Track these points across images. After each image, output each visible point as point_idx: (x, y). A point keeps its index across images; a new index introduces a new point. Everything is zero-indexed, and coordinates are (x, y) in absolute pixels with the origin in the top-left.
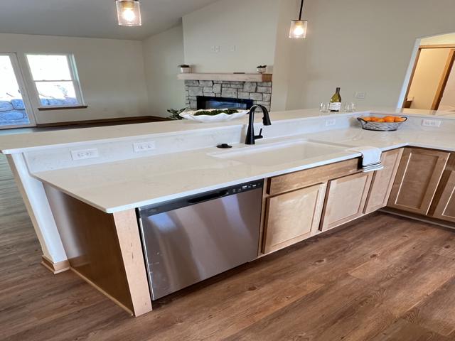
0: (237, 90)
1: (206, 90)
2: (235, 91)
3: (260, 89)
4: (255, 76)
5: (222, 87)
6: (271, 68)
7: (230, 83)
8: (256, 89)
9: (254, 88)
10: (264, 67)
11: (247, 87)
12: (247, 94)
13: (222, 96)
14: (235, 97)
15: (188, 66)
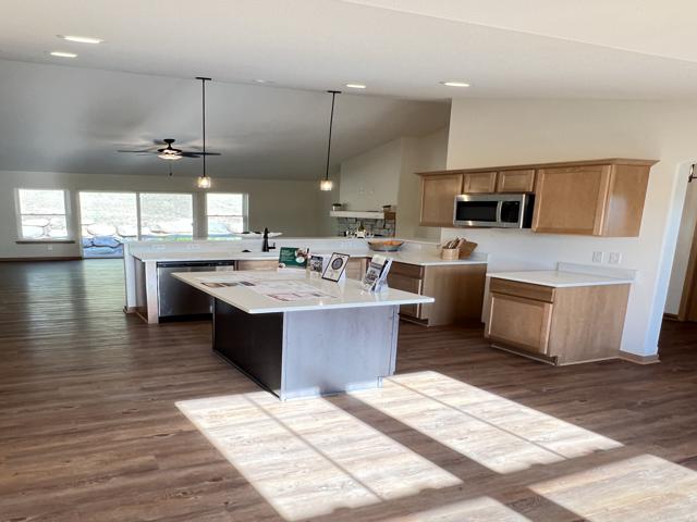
4: (380, 214)
8: (384, 226)
10: (389, 206)
11: (379, 224)
15: (339, 205)
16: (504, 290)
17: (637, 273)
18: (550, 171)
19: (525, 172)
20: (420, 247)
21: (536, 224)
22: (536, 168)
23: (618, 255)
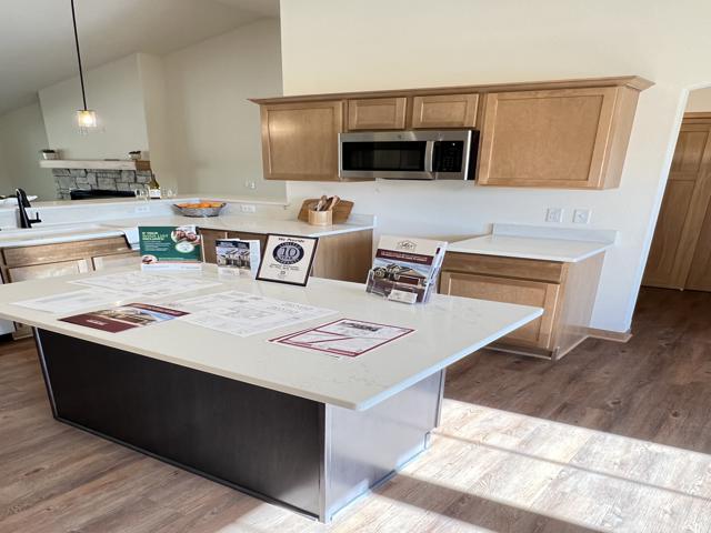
0: (115, 179)
1: (79, 180)
2: (112, 181)
3: (140, 179)
4: (127, 164)
5: (97, 177)
6: (147, 154)
7: (105, 172)
8: (136, 179)
9: (132, 178)
10: (139, 152)
11: (125, 177)
12: (127, 185)
13: (101, 188)
14: (114, 189)
15: (52, 152)
16: (471, 269)
17: (618, 233)
18: (507, 95)
19: (462, 97)
20: (253, 208)
21: (485, 174)
22: (481, 92)
23: (586, 213)
